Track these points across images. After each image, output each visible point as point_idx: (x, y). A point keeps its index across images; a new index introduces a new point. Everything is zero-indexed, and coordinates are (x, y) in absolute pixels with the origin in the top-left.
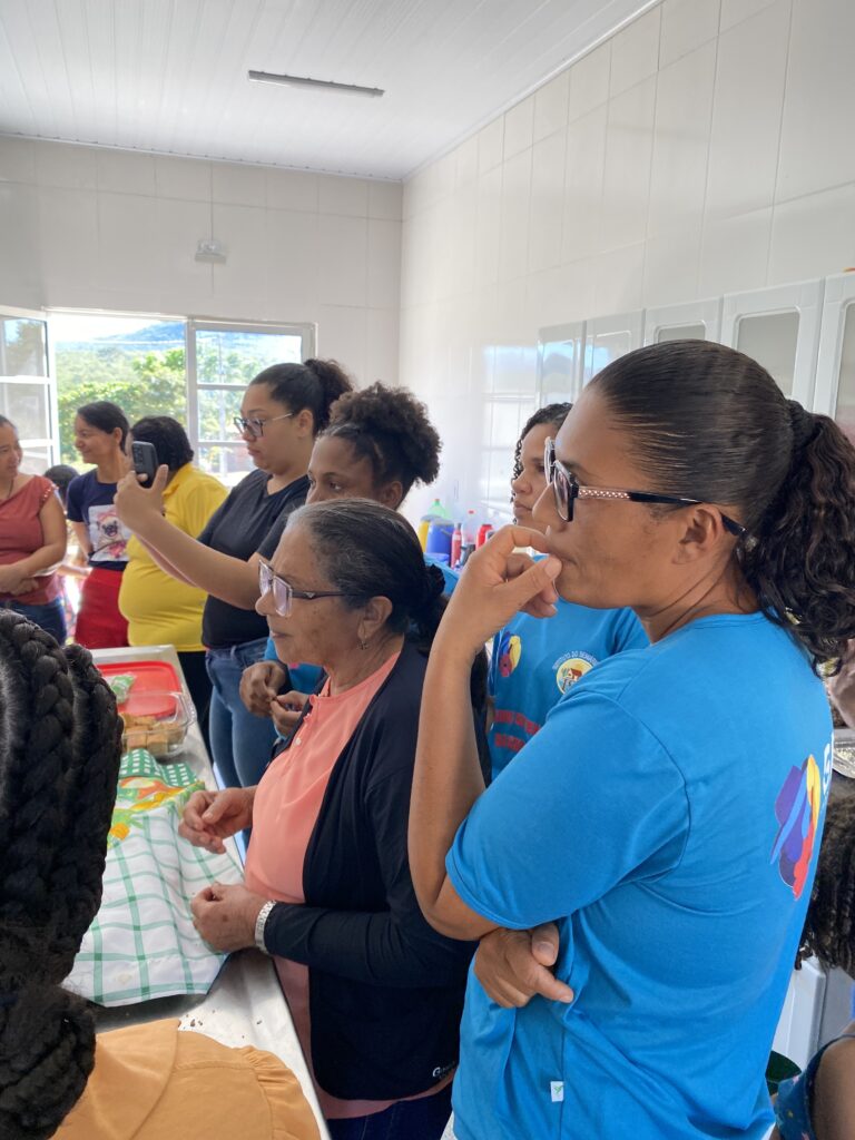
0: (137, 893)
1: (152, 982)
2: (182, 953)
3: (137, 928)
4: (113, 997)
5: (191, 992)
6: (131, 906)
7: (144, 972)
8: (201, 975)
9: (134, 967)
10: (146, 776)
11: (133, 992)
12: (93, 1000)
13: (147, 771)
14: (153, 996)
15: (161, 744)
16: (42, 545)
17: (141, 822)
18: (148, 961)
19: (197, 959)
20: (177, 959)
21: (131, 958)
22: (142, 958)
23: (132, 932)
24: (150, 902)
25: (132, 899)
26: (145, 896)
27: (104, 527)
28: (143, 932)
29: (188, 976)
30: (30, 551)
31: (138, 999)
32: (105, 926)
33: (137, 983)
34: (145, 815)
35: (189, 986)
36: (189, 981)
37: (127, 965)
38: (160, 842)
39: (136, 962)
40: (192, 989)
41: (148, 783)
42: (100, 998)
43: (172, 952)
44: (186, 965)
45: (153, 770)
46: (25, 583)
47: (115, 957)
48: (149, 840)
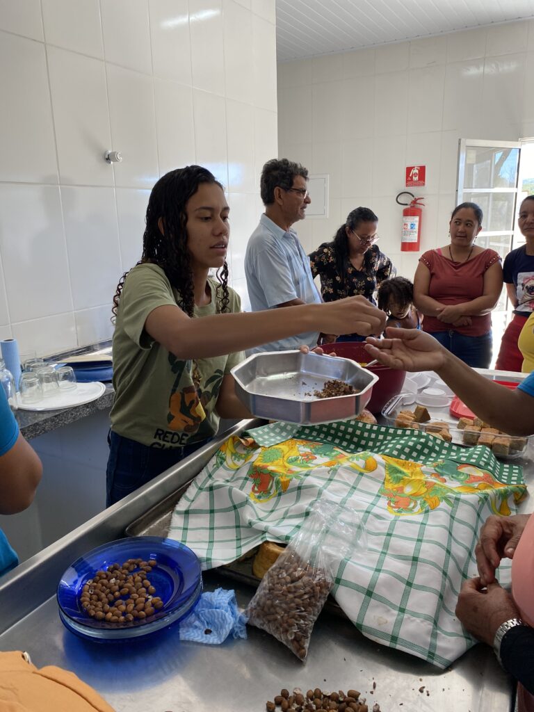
0: (421, 556)
1: (402, 634)
2: (435, 623)
3: (409, 584)
4: (371, 631)
5: (430, 660)
6: (412, 565)
7: (399, 623)
8: (446, 650)
9: (393, 615)
10: (479, 467)
11: (384, 635)
12: (355, 624)
13: (482, 464)
14: (398, 647)
15: (504, 446)
16: (482, 295)
17: (452, 501)
18: (406, 616)
19: (446, 633)
20: (428, 626)
21: (393, 606)
22: (402, 610)
23: (404, 586)
24: (428, 568)
25: (415, 559)
26: (425, 561)
27: (527, 287)
28: (412, 590)
29: (433, 646)
30: (472, 299)
31: (387, 643)
32: (386, 572)
33: (389, 629)
34: (458, 496)
35: (431, 655)
36: (432, 651)
37: (389, 611)
38: (461, 522)
39: (396, 612)
40: (433, 659)
41: (479, 473)
42: (360, 626)
43: (427, 618)
44: (434, 635)
45: (487, 464)
46: (462, 319)
47: (382, 600)
48: (452, 517)
